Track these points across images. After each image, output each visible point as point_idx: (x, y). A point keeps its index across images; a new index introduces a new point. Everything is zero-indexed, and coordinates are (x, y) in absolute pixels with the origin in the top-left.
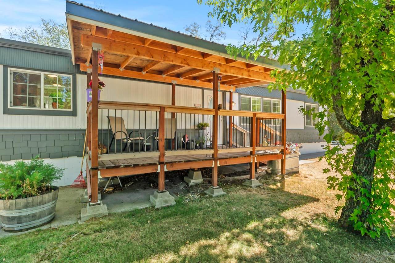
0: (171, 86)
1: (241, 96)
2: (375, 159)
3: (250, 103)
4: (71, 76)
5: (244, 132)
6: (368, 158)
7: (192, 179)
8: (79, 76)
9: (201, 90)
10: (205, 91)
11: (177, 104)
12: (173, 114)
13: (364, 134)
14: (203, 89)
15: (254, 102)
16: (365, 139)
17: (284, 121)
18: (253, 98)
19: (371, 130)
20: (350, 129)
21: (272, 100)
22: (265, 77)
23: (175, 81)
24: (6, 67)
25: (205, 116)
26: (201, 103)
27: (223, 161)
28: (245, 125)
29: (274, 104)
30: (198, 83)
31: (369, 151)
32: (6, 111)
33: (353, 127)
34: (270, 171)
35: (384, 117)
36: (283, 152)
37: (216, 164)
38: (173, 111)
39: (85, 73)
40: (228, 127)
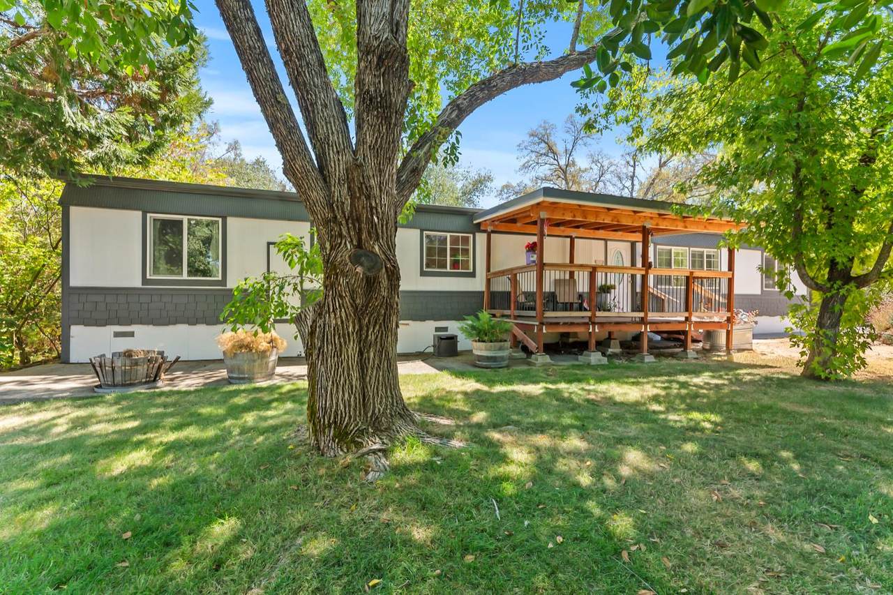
0: (569, 239)
1: (658, 247)
2: (841, 314)
3: (671, 256)
4: (472, 235)
5: (663, 297)
6: (833, 313)
7: (609, 347)
8: (478, 235)
9: (603, 242)
10: (608, 242)
11: (575, 262)
12: (572, 274)
13: (829, 290)
14: (606, 240)
15: (677, 254)
16: (829, 295)
17: (731, 281)
18: (674, 249)
19: (835, 286)
20: (814, 286)
21: (705, 250)
22: (705, 227)
23: (574, 233)
24: (422, 231)
25: (609, 274)
26: (603, 259)
27: (654, 326)
28: (663, 287)
29: (709, 256)
30: (601, 233)
31: (833, 306)
32: (423, 274)
33: (817, 284)
34: (707, 347)
35: (853, 274)
36: (729, 320)
37: (646, 328)
38: (572, 269)
39: (484, 231)
40: (638, 290)
